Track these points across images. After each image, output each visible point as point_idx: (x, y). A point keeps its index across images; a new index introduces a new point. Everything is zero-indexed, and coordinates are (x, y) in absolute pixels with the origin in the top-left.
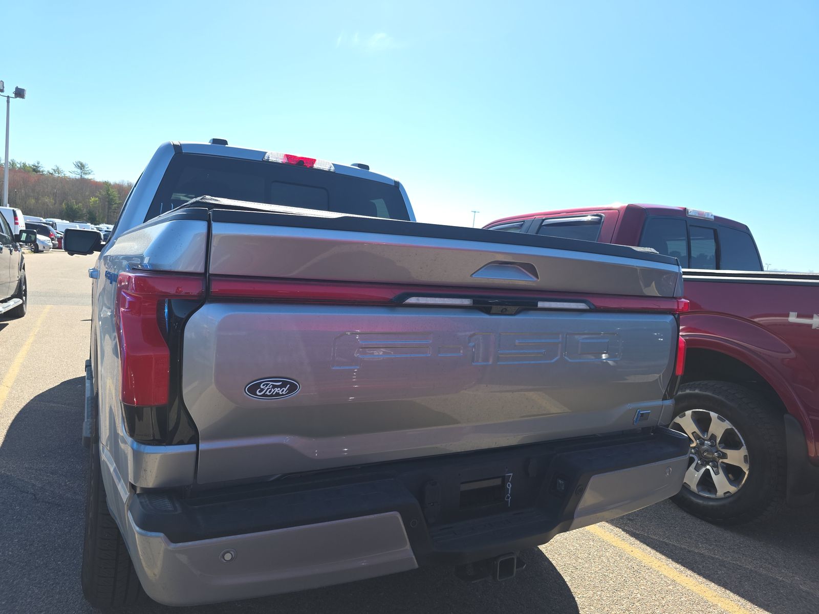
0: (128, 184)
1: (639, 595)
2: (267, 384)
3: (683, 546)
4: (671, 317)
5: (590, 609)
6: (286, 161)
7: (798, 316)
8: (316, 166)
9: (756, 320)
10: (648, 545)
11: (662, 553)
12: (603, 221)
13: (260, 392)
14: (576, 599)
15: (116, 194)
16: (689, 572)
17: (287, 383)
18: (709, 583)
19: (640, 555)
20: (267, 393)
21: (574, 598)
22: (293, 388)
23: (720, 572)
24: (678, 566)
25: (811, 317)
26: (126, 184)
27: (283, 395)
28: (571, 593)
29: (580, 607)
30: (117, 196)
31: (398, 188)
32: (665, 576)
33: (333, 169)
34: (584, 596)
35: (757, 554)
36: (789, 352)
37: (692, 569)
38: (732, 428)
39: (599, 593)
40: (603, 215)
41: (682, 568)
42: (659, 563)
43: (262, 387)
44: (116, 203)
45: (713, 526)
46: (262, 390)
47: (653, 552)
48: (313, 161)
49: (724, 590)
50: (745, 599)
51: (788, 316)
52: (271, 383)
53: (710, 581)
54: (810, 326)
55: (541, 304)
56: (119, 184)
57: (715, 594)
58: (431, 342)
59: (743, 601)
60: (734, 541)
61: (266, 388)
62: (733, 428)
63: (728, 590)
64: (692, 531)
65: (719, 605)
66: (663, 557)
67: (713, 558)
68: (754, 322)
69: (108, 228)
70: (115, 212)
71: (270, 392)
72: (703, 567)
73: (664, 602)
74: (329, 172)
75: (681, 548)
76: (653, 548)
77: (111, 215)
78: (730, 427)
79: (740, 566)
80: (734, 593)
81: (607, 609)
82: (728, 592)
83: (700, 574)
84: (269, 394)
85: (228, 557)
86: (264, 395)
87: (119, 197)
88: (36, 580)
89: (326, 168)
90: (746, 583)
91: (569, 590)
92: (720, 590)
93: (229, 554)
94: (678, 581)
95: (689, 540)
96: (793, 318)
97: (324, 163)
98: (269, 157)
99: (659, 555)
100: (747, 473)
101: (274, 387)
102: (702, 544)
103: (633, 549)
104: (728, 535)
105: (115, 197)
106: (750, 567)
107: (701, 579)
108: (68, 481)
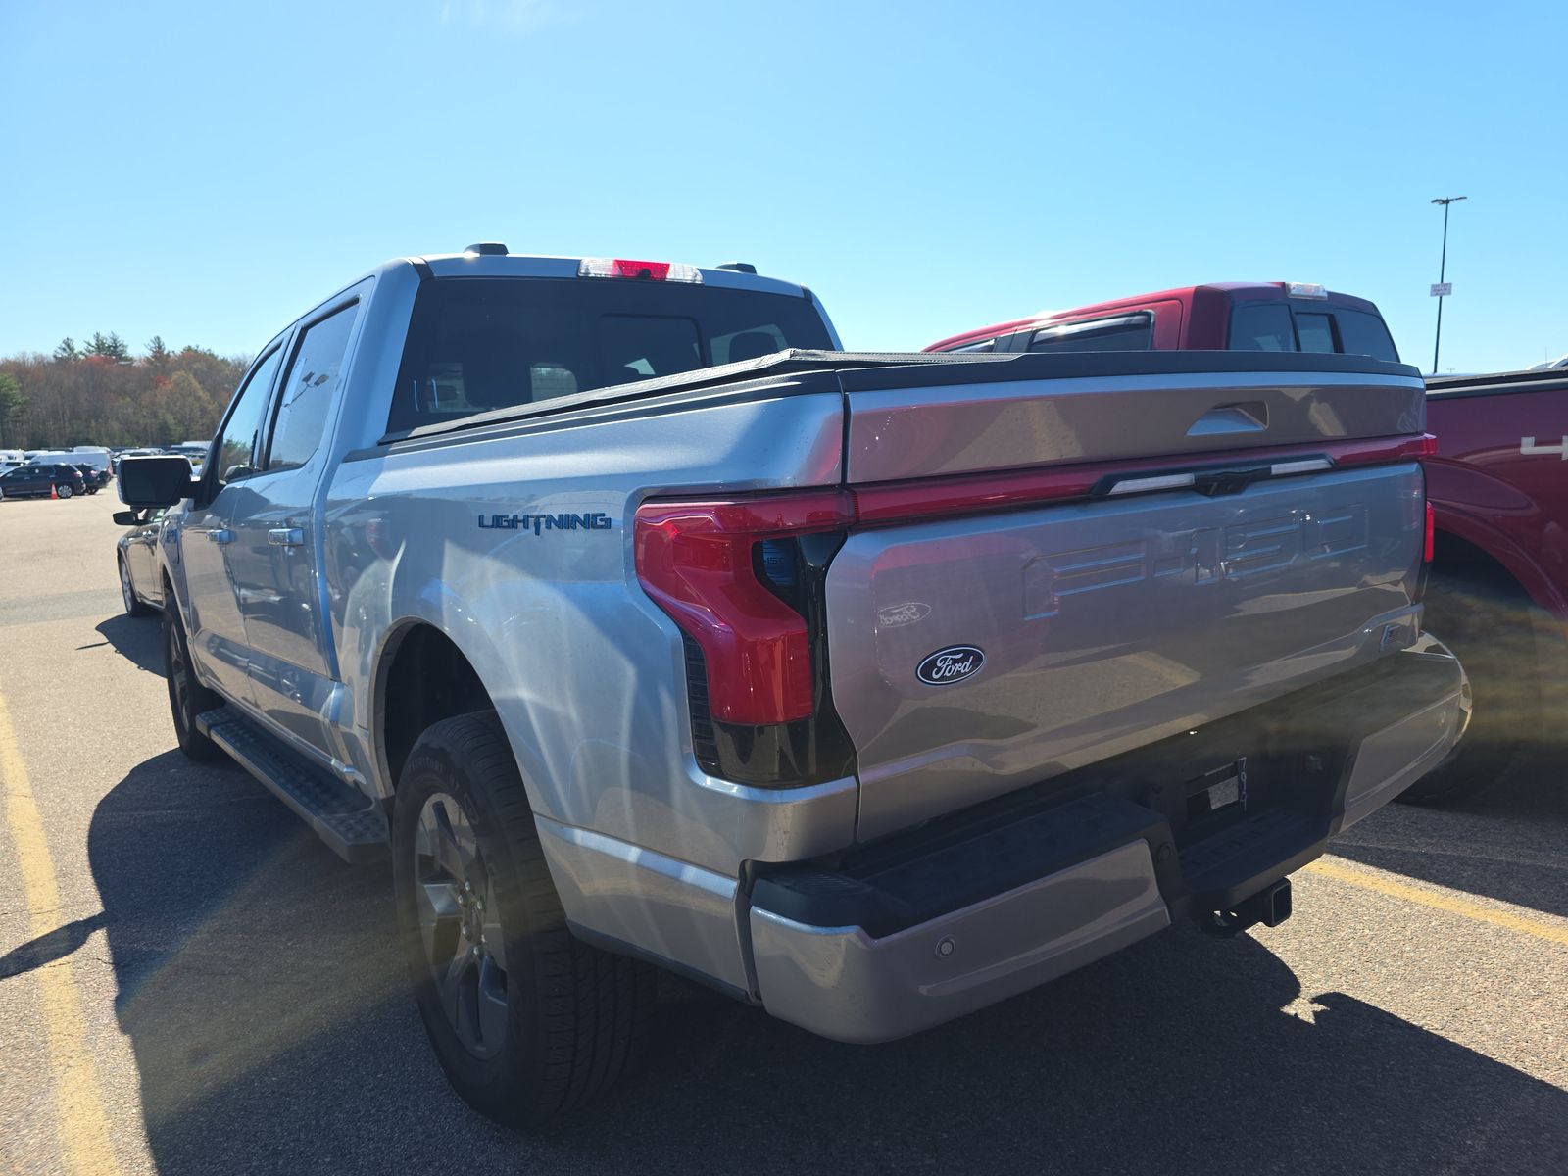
0: (35, 358)
1: (1367, 931)
2: (945, 659)
3: (1392, 848)
4: (1416, 465)
5: (1306, 965)
6: (618, 272)
7: (1537, 444)
8: (671, 276)
9: (1466, 459)
10: (1339, 856)
11: (1365, 862)
12: (1154, 323)
13: (937, 673)
14: (1278, 955)
15: (12, 382)
16: (1421, 883)
17: (967, 654)
18: (1457, 892)
19: (1337, 873)
20: (946, 674)
21: (1273, 955)
22: (978, 659)
23: (1465, 875)
24: (1400, 877)
25: (1559, 442)
26: (32, 359)
27: (966, 673)
28: (1266, 948)
29: (1289, 965)
30: (15, 386)
31: (811, 301)
32: (1390, 896)
33: (699, 280)
34: (1288, 948)
35: (1504, 837)
36: (1529, 505)
37: (1422, 878)
38: (1437, 645)
39: (1307, 940)
40: (1149, 310)
41: (1408, 879)
42: (1370, 878)
43: (939, 665)
44: (15, 404)
45: (1420, 810)
46: (940, 669)
47: (1352, 864)
48: (665, 267)
49: (1484, 898)
50: (1522, 905)
51: (1519, 445)
52: (950, 656)
53: (1458, 889)
54: (1559, 455)
55: (1277, 469)
56: (15, 362)
57: (1475, 907)
58: (1142, 555)
59: (1519, 909)
60: (1462, 825)
61: (944, 666)
62: (1440, 643)
63: (1491, 897)
64: (1392, 821)
65: (1489, 920)
66: (1372, 868)
67: (1445, 856)
68: (1462, 462)
69: (10, 457)
70: (16, 422)
71: (949, 672)
72: (1437, 871)
73: (1409, 933)
74: (692, 286)
75: (1390, 850)
76: (1349, 858)
77: (9, 430)
78: (1432, 644)
79: (1490, 860)
80: (1502, 899)
81: (1332, 960)
82: (1492, 900)
83: (1438, 883)
84: (948, 675)
85: (946, 948)
86: (943, 678)
87: (21, 389)
88: (359, 1112)
89: (688, 278)
90: (1511, 883)
91: (1259, 944)
92: (1479, 900)
93: (949, 944)
94: (1413, 898)
95: (1396, 837)
96: (1528, 447)
97: (683, 271)
98: (588, 270)
99: (1364, 867)
100: (1470, 712)
101: (955, 661)
102: (1417, 838)
103: (1321, 866)
104: (1446, 817)
105: (11, 390)
106: (1503, 858)
107: (1444, 890)
108: (289, 940)
